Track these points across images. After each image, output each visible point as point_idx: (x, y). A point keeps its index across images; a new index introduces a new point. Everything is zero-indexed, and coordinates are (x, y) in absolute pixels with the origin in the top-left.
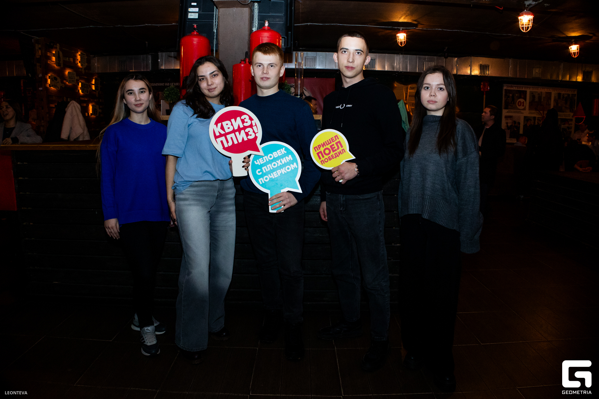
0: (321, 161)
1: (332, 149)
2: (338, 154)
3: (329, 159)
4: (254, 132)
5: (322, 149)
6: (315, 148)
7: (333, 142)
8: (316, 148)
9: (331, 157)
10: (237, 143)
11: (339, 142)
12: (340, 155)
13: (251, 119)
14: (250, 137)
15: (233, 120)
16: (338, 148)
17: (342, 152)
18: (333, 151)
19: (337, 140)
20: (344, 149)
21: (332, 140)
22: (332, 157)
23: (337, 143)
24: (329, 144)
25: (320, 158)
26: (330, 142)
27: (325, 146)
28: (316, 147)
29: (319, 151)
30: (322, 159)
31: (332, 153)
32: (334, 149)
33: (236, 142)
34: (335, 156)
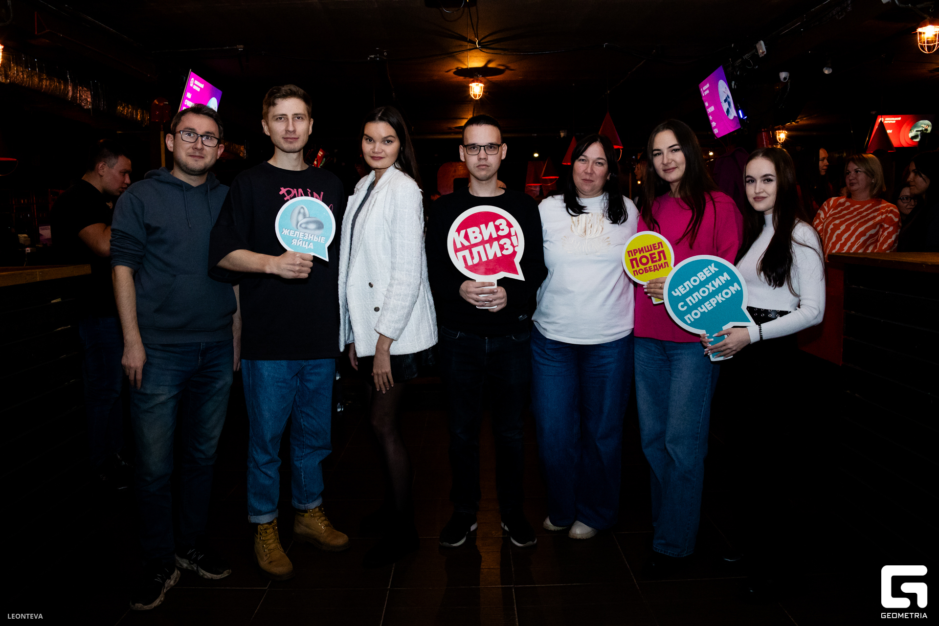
0: (634, 271)
1: (652, 258)
2: (658, 267)
3: (645, 270)
4: (512, 244)
5: (638, 256)
6: (628, 252)
7: (655, 249)
8: (630, 253)
9: (648, 269)
10: (486, 260)
11: (663, 252)
12: (660, 269)
13: (510, 225)
14: (505, 252)
15: (483, 226)
16: (660, 260)
17: (664, 266)
18: (653, 262)
19: (661, 249)
20: (667, 263)
21: (654, 247)
22: (650, 269)
23: (659, 253)
24: (649, 251)
25: (633, 267)
26: (650, 249)
27: (643, 253)
28: (631, 251)
29: (634, 257)
30: (636, 268)
31: (650, 264)
32: (654, 260)
33: (484, 259)
34: (653, 269)
